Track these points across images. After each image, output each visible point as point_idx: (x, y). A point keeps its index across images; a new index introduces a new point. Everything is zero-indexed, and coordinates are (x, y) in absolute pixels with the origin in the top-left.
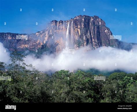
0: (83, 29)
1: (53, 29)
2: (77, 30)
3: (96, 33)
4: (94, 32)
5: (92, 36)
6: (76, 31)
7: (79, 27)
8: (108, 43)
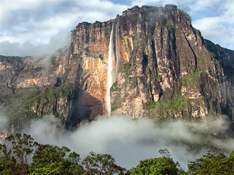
0: (140, 37)
1: (80, 42)
2: (128, 40)
3: (165, 43)
4: (162, 42)
5: (157, 52)
6: (127, 43)
7: (131, 33)
8: (194, 64)
